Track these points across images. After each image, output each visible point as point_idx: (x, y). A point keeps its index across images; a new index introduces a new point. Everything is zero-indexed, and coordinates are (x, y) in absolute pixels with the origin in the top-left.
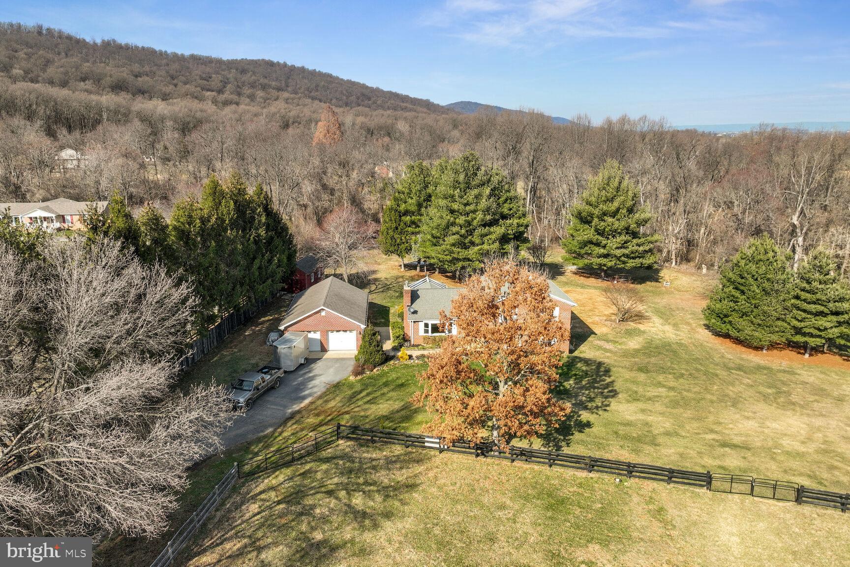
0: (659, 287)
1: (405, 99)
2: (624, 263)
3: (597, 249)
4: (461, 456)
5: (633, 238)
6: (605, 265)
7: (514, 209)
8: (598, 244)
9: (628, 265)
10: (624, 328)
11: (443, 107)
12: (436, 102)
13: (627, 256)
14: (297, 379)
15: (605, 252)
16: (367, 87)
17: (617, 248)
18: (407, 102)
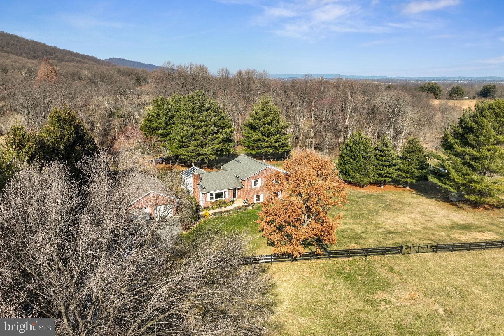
1: (77, 55)
2: (279, 150)
4: (283, 263)
6: (269, 152)
8: (263, 141)
11: (103, 61)
12: (99, 58)
13: (280, 146)
15: (268, 144)
16: (48, 46)
17: (274, 142)
18: (79, 57)
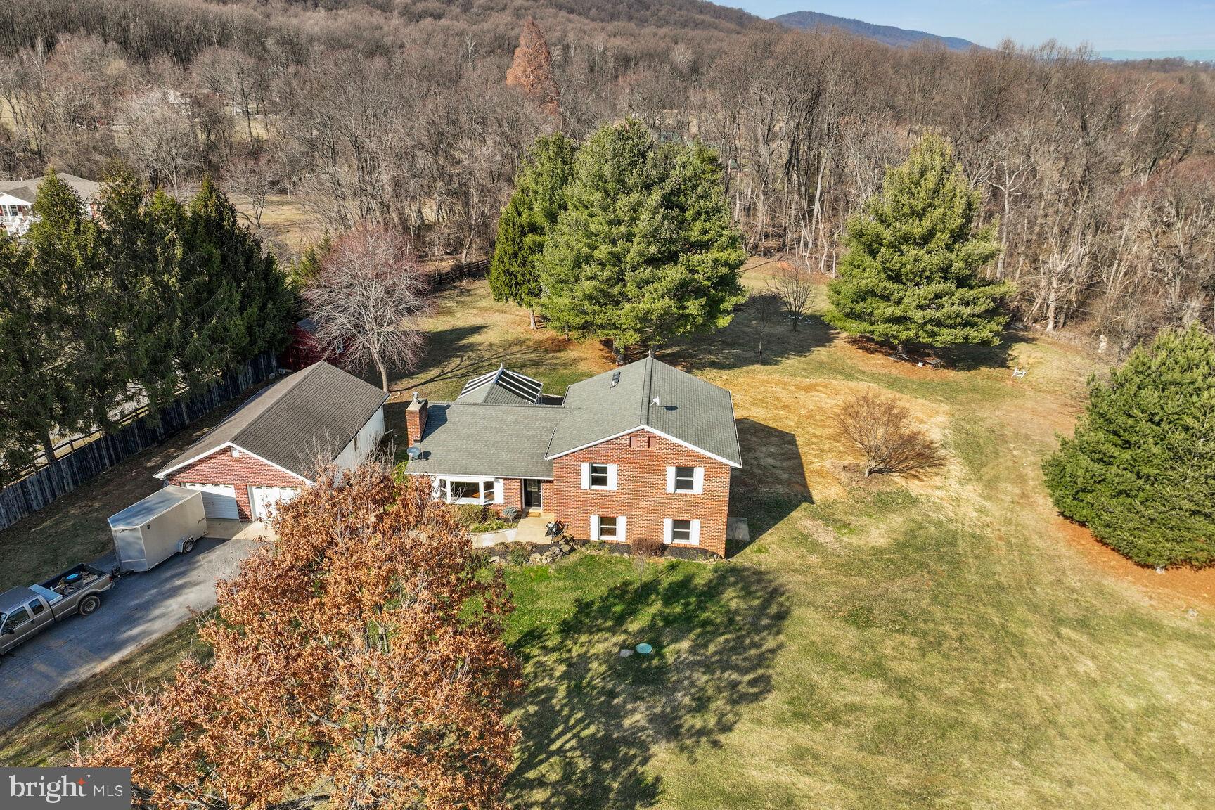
0: (1003, 380)
2: (933, 335)
3: (882, 305)
5: (958, 287)
6: (895, 337)
7: (712, 234)
8: (886, 298)
9: (939, 338)
10: (874, 490)
13: (939, 323)
14: (145, 590)
15: (898, 313)
17: (920, 307)
